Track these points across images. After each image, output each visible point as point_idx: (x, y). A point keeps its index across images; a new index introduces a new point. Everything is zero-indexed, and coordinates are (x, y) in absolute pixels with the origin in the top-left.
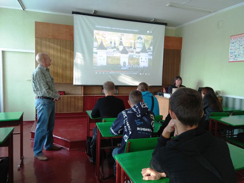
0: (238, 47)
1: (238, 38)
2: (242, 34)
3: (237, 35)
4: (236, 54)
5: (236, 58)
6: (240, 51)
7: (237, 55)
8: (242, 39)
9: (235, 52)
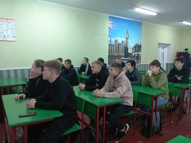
0: (6, 29)
1: (5, 22)
2: (9, 19)
3: (3, 19)
4: (4, 34)
5: (5, 38)
6: (8, 33)
7: (6, 36)
8: (9, 23)
9: (3, 33)
